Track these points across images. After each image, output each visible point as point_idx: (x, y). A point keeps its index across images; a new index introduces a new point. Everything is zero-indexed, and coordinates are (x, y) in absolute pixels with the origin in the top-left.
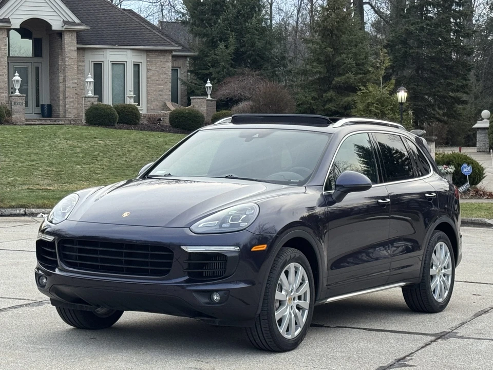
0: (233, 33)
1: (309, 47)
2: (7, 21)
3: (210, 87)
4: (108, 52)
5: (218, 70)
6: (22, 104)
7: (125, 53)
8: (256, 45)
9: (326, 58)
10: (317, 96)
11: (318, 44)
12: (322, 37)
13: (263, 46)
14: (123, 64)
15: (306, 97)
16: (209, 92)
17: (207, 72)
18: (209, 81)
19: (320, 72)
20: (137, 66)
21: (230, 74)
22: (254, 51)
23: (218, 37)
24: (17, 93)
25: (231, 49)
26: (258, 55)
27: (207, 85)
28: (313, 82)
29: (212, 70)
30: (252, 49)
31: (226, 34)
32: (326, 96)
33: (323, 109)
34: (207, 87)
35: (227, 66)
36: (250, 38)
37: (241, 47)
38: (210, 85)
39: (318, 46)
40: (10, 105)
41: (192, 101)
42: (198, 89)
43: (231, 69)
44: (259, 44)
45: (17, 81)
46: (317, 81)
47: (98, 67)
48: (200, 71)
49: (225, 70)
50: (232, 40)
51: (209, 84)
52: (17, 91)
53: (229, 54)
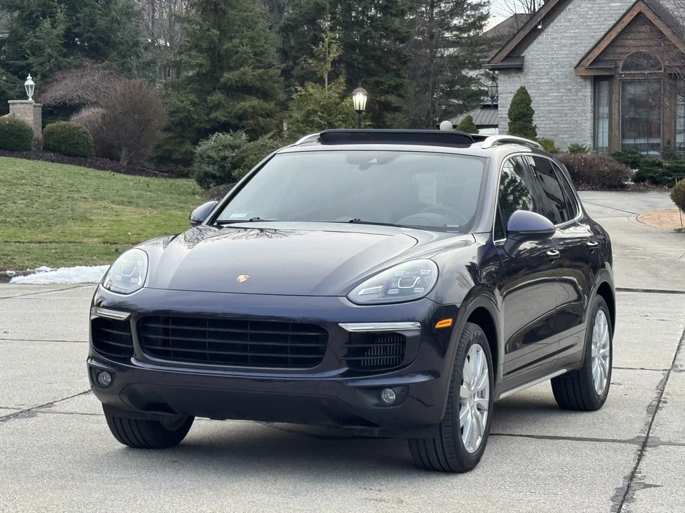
0: (63, 6)
1: (185, 28)
3: (32, 86)
5: (41, 60)
8: (98, 24)
9: (209, 43)
10: (197, 101)
11: (197, 23)
12: (202, 13)
13: (107, 26)
15: (182, 102)
16: (30, 93)
17: (23, 63)
18: (29, 77)
19: (201, 66)
21: (59, 67)
22: (93, 32)
23: (38, 11)
25: (61, 29)
26: (101, 39)
27: (27, 83)
28: (190, 80)
29: (31, 60)
30: (92, 29)
31: (51, 7)
32: (211, 100)
33: (207, 119)
34: (27, 86)
35: (55, 54)
36: (88, 13)
37: (75, 26)
38: (32, 83)
39: (198, 27)
41: (11, 106)
42: (11, 89)
43: (61, 59)
44: (102, 23)
46: (197, 78)
48: (12, 62)
49: (53, 60)
50: (60, 16)
51: (30, 82)
53: (57, 36)
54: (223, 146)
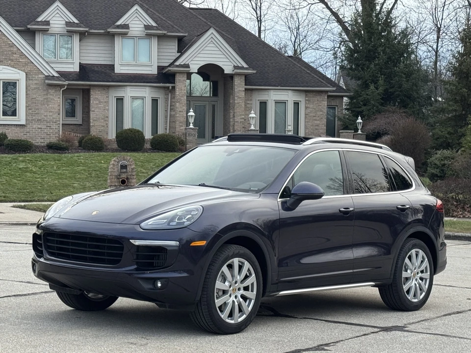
0: (383, 76)
1: (446, 88)
2: (187, 66)
3: (360, 123)
4: (272, 93)
5: (368, 108)
6: (195, 136)
7: (287, 93)
8: (403, 86)
9: (461, 97)
10: (452, 131)
11: (454, 85)
12: (460, 79)
13: (409, 88)
14: (284, 103)
15: (442, 132)
16: (360, 127)
17: (360, 110)
18: (360, 118)
19: (455, 110)
20: (296, 104)
21: (379, 112)
22: (401, 91)
23: (370, 79)
24: (191, 126)
25: (381, 90)
26: (405, 96)
27: (358, 121)
28: (449, 119)
29: (364, 108)
30: (399, 90)
31: (377, 77)
32: (460, 131)
33: (458, 142)
34: (358, 123)
35: (377, 104)
36: (398, 80)
37: (391, 88)
38: (361, 121)
39: (455, 88)
40: (185, 136)
41: (341, 134)
42: (351, 125)
43: (380, 107)
44: (406, 86)
45: (192, 116)
46: (453, 118)
47: (263, 105)
48: (355, 109)
49: (375, 108)
50: (381, 82)
51: (360, 120)
52: (191, 124)
53: (378, 94)
54: (444, 157)
